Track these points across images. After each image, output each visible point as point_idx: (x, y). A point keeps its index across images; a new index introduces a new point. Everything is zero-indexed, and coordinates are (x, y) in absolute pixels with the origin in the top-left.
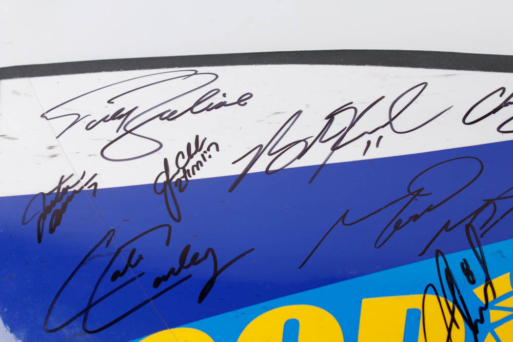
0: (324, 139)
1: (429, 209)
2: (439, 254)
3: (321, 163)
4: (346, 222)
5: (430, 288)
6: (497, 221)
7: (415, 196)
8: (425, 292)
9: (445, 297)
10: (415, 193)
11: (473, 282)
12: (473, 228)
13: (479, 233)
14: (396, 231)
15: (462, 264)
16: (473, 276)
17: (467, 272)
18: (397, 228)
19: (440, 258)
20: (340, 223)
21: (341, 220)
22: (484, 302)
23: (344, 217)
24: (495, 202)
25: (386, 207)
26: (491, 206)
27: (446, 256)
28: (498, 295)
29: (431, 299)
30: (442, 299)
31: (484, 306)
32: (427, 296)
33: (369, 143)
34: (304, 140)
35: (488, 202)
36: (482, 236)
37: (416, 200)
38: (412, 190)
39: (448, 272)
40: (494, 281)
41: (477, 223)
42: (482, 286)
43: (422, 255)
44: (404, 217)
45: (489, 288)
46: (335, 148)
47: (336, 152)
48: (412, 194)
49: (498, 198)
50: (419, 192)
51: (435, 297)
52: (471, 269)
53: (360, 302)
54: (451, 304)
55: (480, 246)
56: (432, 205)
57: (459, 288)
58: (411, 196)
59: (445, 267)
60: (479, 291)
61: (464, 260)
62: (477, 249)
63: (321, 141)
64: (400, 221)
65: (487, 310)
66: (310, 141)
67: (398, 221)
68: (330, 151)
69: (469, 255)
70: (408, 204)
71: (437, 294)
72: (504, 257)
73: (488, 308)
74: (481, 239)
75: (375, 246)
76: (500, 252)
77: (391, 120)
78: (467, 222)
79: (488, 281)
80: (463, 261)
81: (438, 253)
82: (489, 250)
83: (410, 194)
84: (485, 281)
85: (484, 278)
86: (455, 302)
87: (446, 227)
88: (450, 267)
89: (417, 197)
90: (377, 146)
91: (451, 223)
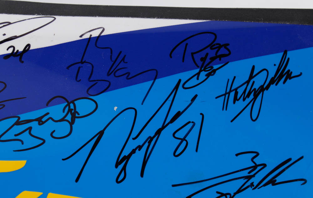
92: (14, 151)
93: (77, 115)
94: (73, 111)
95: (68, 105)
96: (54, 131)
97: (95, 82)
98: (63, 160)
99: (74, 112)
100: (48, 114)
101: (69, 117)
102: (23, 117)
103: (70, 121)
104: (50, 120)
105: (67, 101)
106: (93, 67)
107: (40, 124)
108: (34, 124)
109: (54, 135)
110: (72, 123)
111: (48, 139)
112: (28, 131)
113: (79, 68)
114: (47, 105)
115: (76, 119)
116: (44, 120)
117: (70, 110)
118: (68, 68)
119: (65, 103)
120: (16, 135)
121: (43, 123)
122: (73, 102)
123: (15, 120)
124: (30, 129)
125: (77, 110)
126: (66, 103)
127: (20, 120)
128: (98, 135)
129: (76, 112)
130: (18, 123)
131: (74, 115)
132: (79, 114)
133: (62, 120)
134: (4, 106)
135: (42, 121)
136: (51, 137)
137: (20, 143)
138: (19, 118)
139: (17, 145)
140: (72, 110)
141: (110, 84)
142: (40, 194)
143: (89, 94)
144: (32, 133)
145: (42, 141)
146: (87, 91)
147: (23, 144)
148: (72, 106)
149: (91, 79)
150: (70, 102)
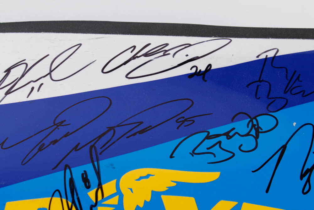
0: (1, 87)
1: (66, 135)
2: (67, 168)
4: (4, 147)
5: (57, 192)
6: (114, 142)
7: (58, 126)
8: (53, 196)
9: (67, 198)
10: (58, 124)
11: (88, 187)
12: (95, 148)
13: (99, 152)
14: (39, 152)
15: (83, 175)
16: (89, 182)
17: (86, 180)
18: (40, 150)
19: (68, 171)
21: (1, 146)
22: (94, 201)
23: (3, 143)
24: (115, 128)
25: (35, 135)
26: (112, 132)
27: (72, 169)
28: (105, 196)
29: (56, 200)
30: (64, 200)
31: (94, 204)
32: (54, 198)
33: (33, 88)
35: (110, 129)
36: (101, 154)
37: (59, 129)
38: (56, 123)
39: (72, 181)
40: (104, 186)
41: (99, 145)
42: (95, 190)
43: (55, 169)
44: (47, 142)
45: (100, 191)
46: (7, 93)
47: (8, 96)
48: (56, 125)
49: (118, 126)
50: (61, 124)
51: (59, 199)
52: (89, 178)
53: (5, 204)
54: (70, 204)
55: (98, 161)
56: (69, 132)
57: (78, 192)
58: (55, 126)
59: (70, 177)
60: (92, 194)
61: (85, 171)
62: (96, 163)
64: (44, 144)
65: (96, 207)
67: (42, 145)
68: (4, 95)
69: (89, 168)
70: (51, 133)
71: (61, 197)
72: (114, 168)
73: (97, 206)
74: (99, 156)
75: (22, 163)
76: (112, 165)
77: (51, 71)
78: (92, 143)
79: (100, 186)
80: (84, 172)
81: (67, 167)
82: (104, 164)
83: (55, 124)
84: (97, 186)
85: (97, 184)
86: (73, 202)
87: (76, 148)
88: (74, 177)
89: (59, 127)
90: (38, 91)
91: (80, 145)
92: (208, 163)
93: (260, 130)
94: (256, 127)
95: (251, 121)
96: (242, 145)
97: (273, 100)
98: (253, 172)
99: (257, 128)
100: (234, 129)
101: (253, 132)
102: (213, 132)
103: (255, 136)
104: (237, 135)
105: (250, 117)
106: (270, 85)
107: (228, 139)
108: (223, 139)
109: (242, 148)
110: (256, 137)
111: (236, 151)
112: (218, 145)
113: (258, 86)
114: (233, 120)
115: (260, 134)
116: (231, 134)
117: (253, 126)
118: (248, 86)
119: (247, 119)
120: (208, 149)
121: (231, 137)
122: (255, 118)
123: (205, 134)
124: (220, 143)
125: (260, 125)
126: (249, 119)
127: (210, 135)
128: (282, 149)
129: (259, 127)
130: (208, 137)
131: (258, 131)
132: (262, 130)
133: (248, 134)
134: (194, 121)
135: (230, 136)
136: (239, 150)
137: (212, 155)
138: (209, 133)
139: (210, 158)
140: (255, 125)
141: (287, 101)
142: (236, 203)
143: (268, 110)
144: (222, 146)
145: (232, 155)
146: (267, 108)
147: (215, 157)
148: (254, 121)
149: (270, 97)
150: (252, 118)
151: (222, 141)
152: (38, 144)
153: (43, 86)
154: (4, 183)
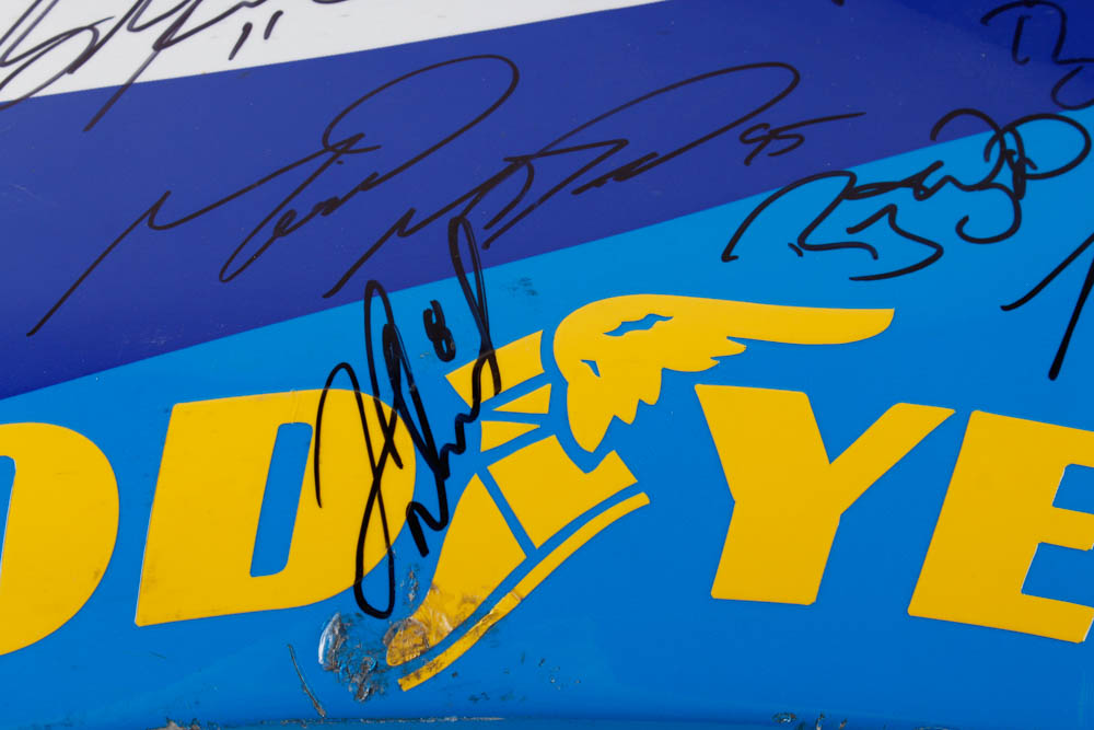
0: (139, 23)
1: (367, 185)
2: (375, 291)
3: (121, 80)
4: (157, 223)
5: (343, 373)
6: (531, 209)
7: (338, 154)
8: (329, 383)
9: (376, 392)
10: (340, 148)
11: (448, 356)
12: (467, 227)
13: (480, 240)
14: (278, 239)
15: (427, 314)
16: (449, 340)
17: (437, 331)
18: (281, 231)
19: (377, 302)
20: (145, 223)
21: (147, 218)
22: (470, 402)
23: (155, 209)
24: (532, 162)
25: (261, 182)
26: (523, 172)
27: (392, 296)
28: (505, 386)
29: (341, 400)
30: (368, 399)
31: (468, 412)
32: (331, 392)
33: (247, 28)
34: (91, 27)
35: (516, 163)
36: (487, 245)
37: (340, 163)
38: (331, 143)
39: (391, 335)
40: (501, 353)
41: (479, 216)
42: (469, 367)
43: (333, 295)
44: (302, 205)
45: (486, 370)
46: (162, 44)
47: (165, 53)
48: (333, 148)
49: (543, 154)
50: (348, 145)
51: (351, 394)
52: (448, 325)
53: (168, 411)
54: (387, 410)
55: (477, 270)
56: (375, 175)
57: (414, 371)
58: (330, 154)
59: (385, 321)
60: (459, 379)
61: (435, 303)
62: (471, 277)
63: (131, 29)
64: (292, 214)
65: (474, 423)
66: (104, 30)
67: (286, 216)
68: (151, 51)
69: (449, 294)
70: (316, 175)
71: (356, 386)
72: (533, 293)
73: (478, 419)
74: (482, 253)
75: (221, 276)
76: (525, 282)
78: (456, 212)
79: (487, 353)
80: (430, 307)
81: (373, 289)
82: (498, 280)
83: (327, 148)
84: (478, 353)
85: (478, 346)
86: (398, 404)
87: (402, 228)
88: (398, 322)
89: (343, 157)
90: (267, 35)
91: (415, 216)
92: (852, 279)
93: (1029, 170)
94: (1016, 158)
95: (999, 137)
96: (966, 219)
97: (1076, 65)
98: (1005, 308)
99: (1018, 161)
100: (938, 165)
101: (1006, 176)
102: (866, 174)
103: (1011, 188)
104: (949, 186)
105: (995, 127)
106: (1064, 16)
107: (919, 198)
108: (902, 198)
109: (967, 230)
110: (1017, 195)
111: (949, 240)
112: (885, 219)
113: (1021, 22)
114: (935, 136)
115: (1029, 183)
116: (929, 182)
117: (1006, 155)
118: (985, 19)
119: (987, 130)
120: (851, 231)
121: (929, 193)
122: (1012, 128)
123: (840, 183)
124: (891, 211)
125: (1029, 153)
126: (991, 133)
127: (857, 184)
129: (1025, 160)
130: (851, 192)
131: (1023, 171)
132: (1035, 168)
133: (986, 184)
134: (801, 139)
135: (925, 189)
136: (956, 236)
137: (866, 253)
138: (853, 178)
139: (860, 262)
140: (1013, 152)
142: (949, 412)
143: (1057, 103)
144: (899, 222)
145: (931, 251)
146: (1054, 93)
147: (876, 257)
148: (1009, 139)
149: (1062, 56)
150: (1001, 128)
151: (899, 207)
152: (274, 213)
153: (281, 19)
154: (162, 342)
